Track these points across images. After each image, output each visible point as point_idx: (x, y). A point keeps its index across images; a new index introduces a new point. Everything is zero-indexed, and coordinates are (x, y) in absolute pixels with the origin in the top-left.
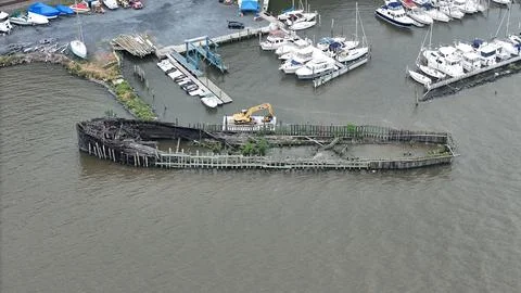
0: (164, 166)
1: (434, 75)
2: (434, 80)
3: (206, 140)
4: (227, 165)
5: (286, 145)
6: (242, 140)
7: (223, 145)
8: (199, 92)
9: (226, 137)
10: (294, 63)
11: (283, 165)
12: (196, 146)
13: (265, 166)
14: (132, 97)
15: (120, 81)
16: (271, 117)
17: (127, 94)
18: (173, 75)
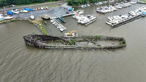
0: (48, 48)
1: (112, 23)
2: (113, 24)
3: (60, 40)
4: (65, 48)
5: (81, 41)
6: (69, 40)
7: (64, 41)
8: (59, 27)
9: (65, 39)
10: (80, 20)
11: (80, 47)
12: (57, 42)
13: (76, 48)
14: (43, 28)
15: (40, 25)
16: (76, 34)
17: (42, 27)
18: (53, 23)
